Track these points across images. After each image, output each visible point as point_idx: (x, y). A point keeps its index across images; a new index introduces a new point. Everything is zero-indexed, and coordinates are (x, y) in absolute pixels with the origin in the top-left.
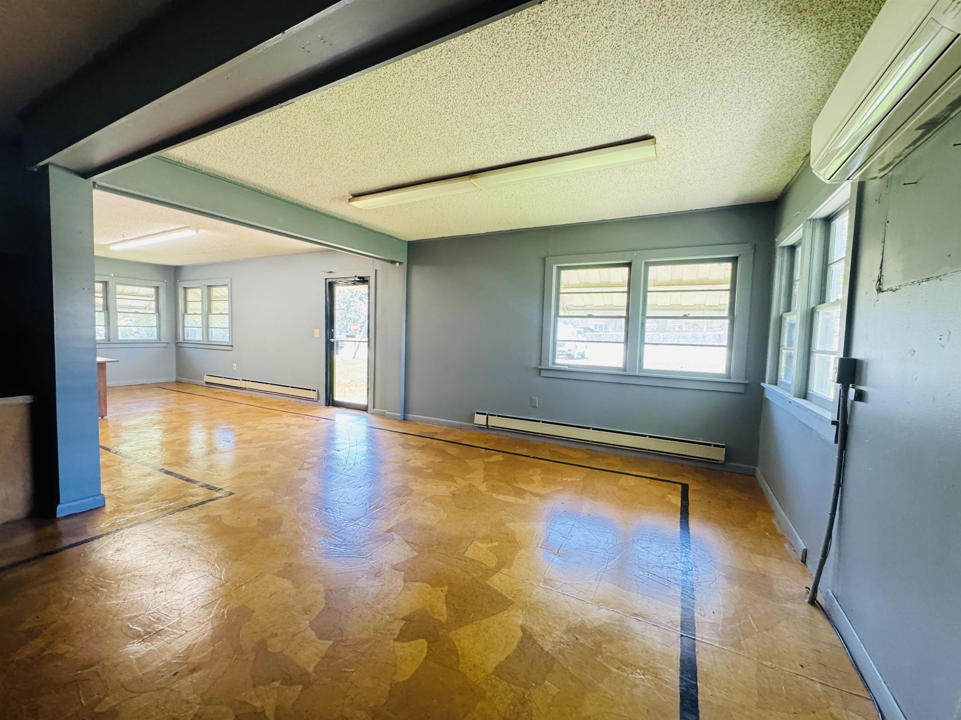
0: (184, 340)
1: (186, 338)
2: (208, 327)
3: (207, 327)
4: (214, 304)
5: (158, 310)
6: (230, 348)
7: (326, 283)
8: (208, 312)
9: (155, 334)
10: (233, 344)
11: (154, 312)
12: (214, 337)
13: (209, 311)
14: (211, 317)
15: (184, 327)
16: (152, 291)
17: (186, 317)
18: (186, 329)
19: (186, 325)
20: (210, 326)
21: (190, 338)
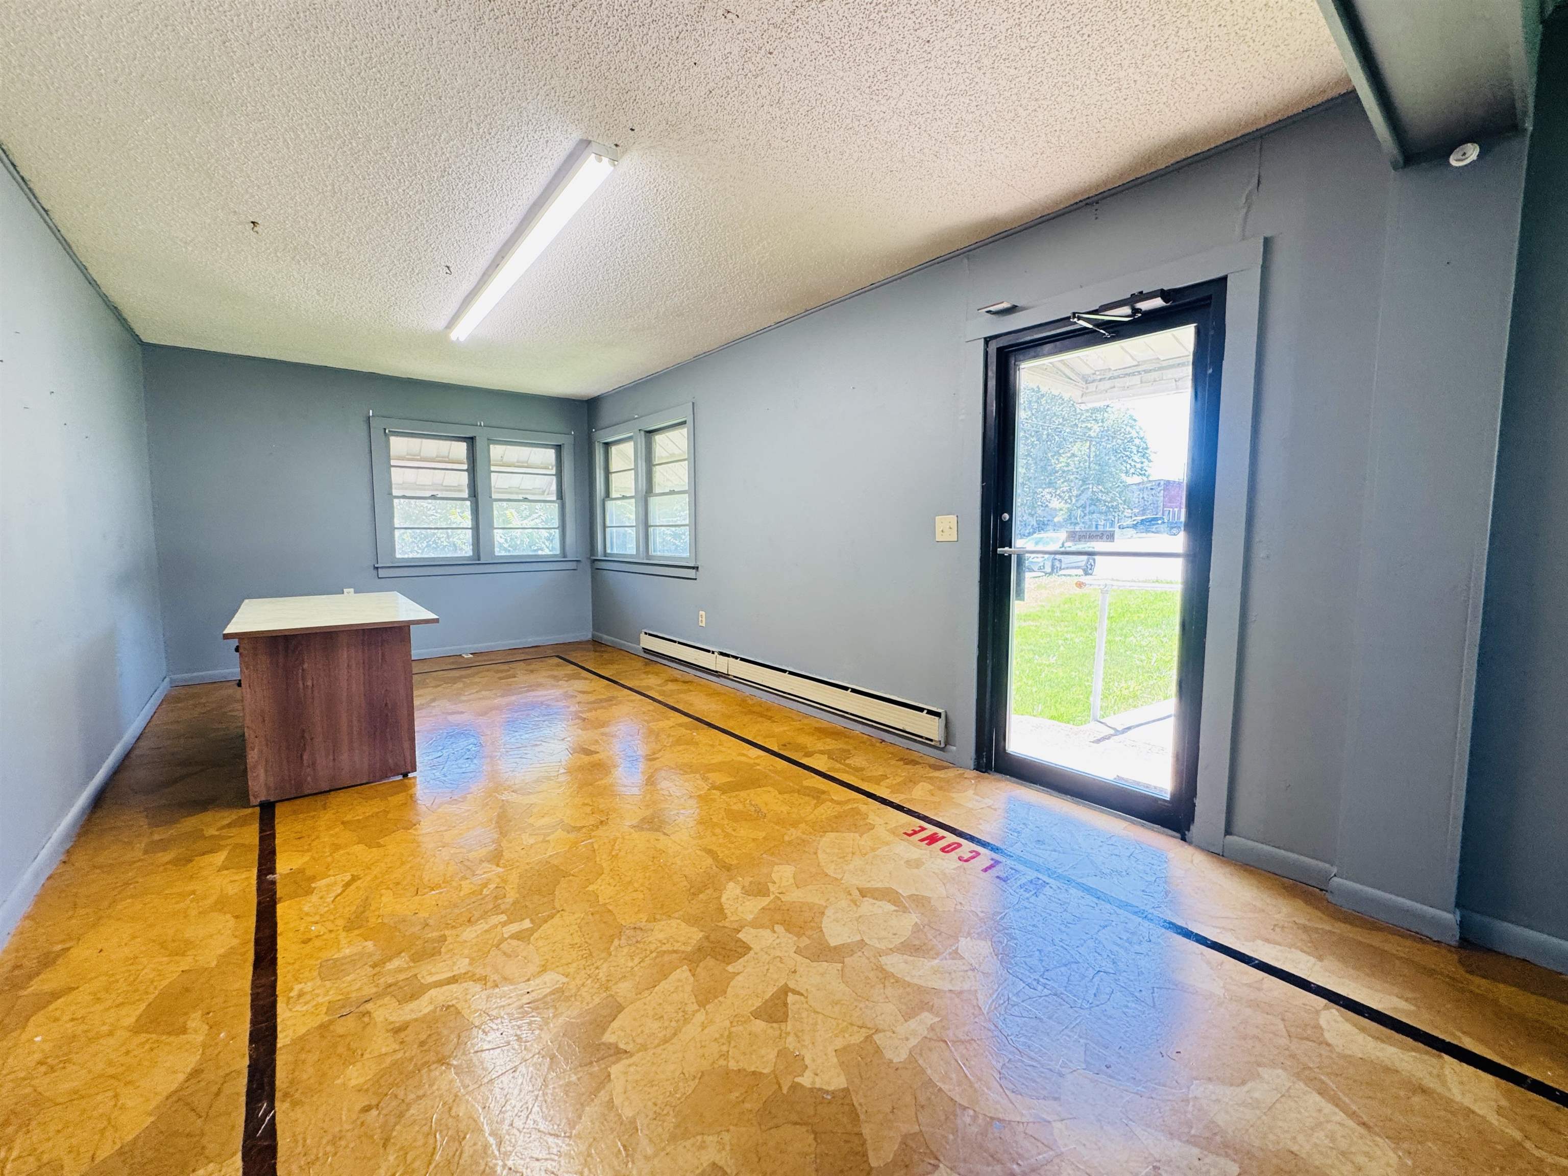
0: (605, 554)
1: (609, 551)
2: (647, 526)
3: (645, 524)
4: (658, 472)
5: (560, 495)
6: (691, 573)
7: (986, 354)
8: (647, 491)
9: (557, 543)
10: (699, 564)
11: (554, 498)
12: (659, 547)
13: (649, 490)
14: (653, 501)
15: (604, 527)
16: (551, 453)
17: (609, 504)
18: (608, 530)
19: (608, 523)
20: (651, 522)
21: (615, 551)
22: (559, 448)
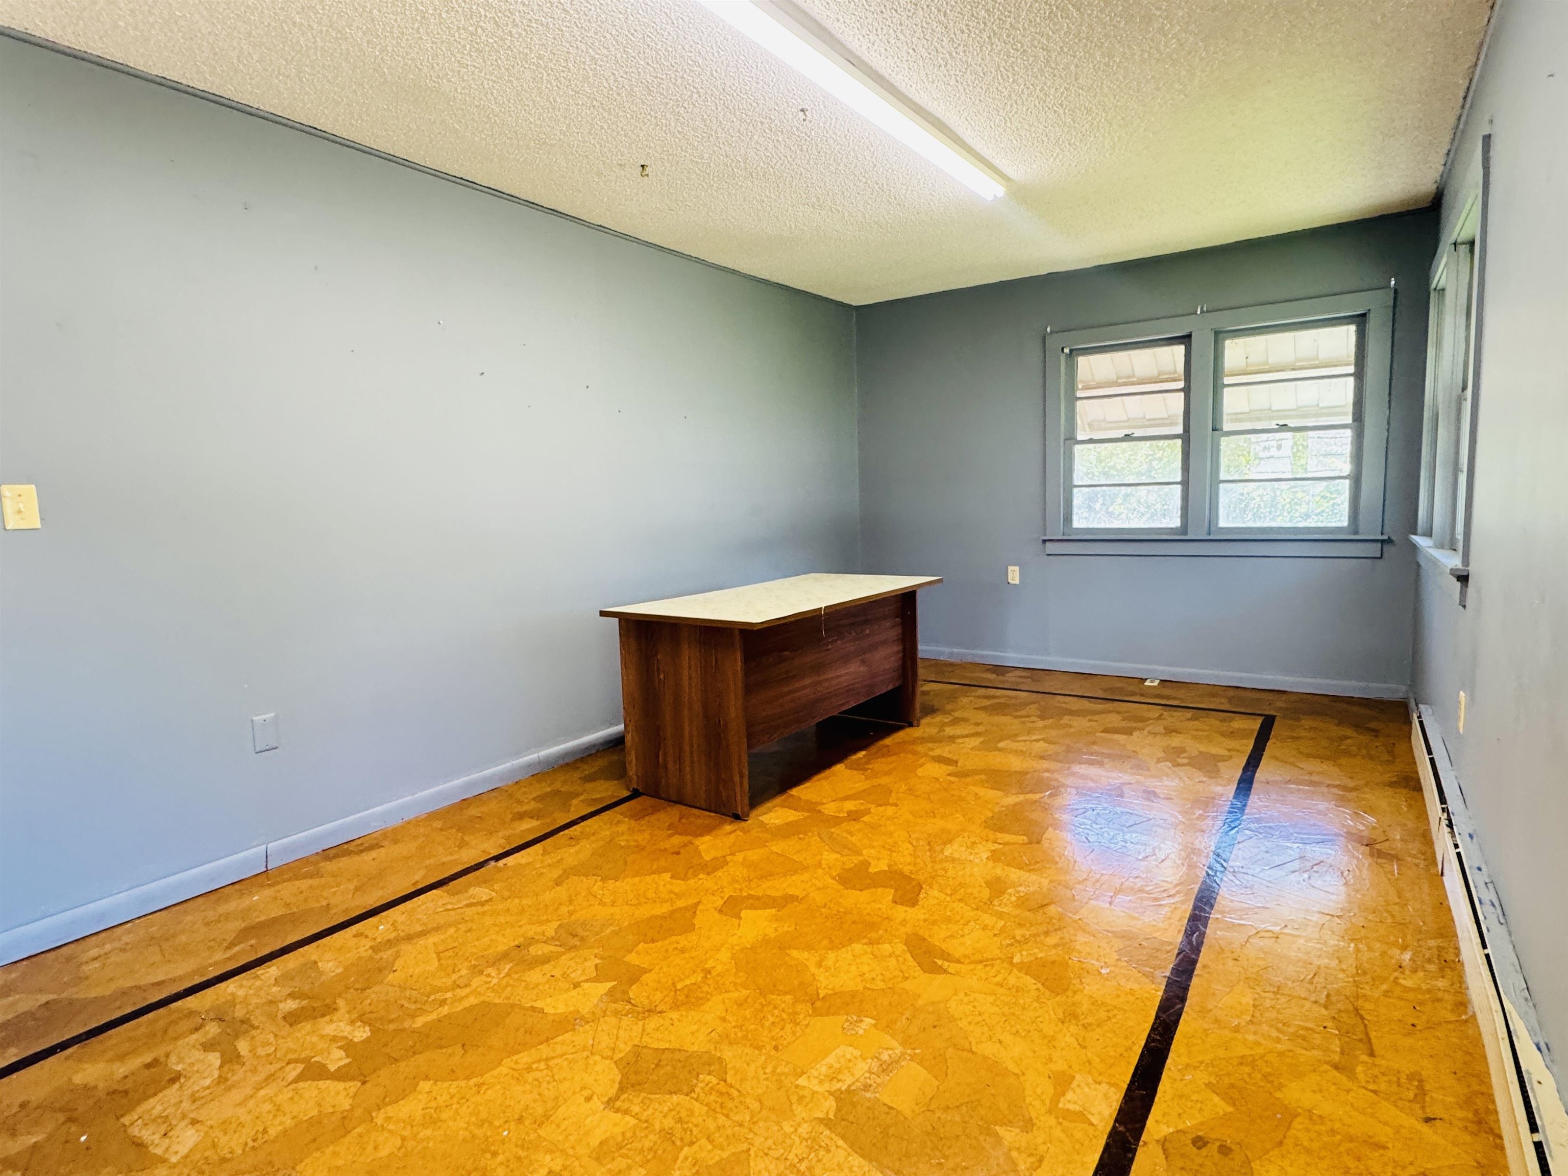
0: (1427, 531)
9: (1342, 505)
10: (1469, 569)
11: (1346, 421)
22: (1361, 320)
